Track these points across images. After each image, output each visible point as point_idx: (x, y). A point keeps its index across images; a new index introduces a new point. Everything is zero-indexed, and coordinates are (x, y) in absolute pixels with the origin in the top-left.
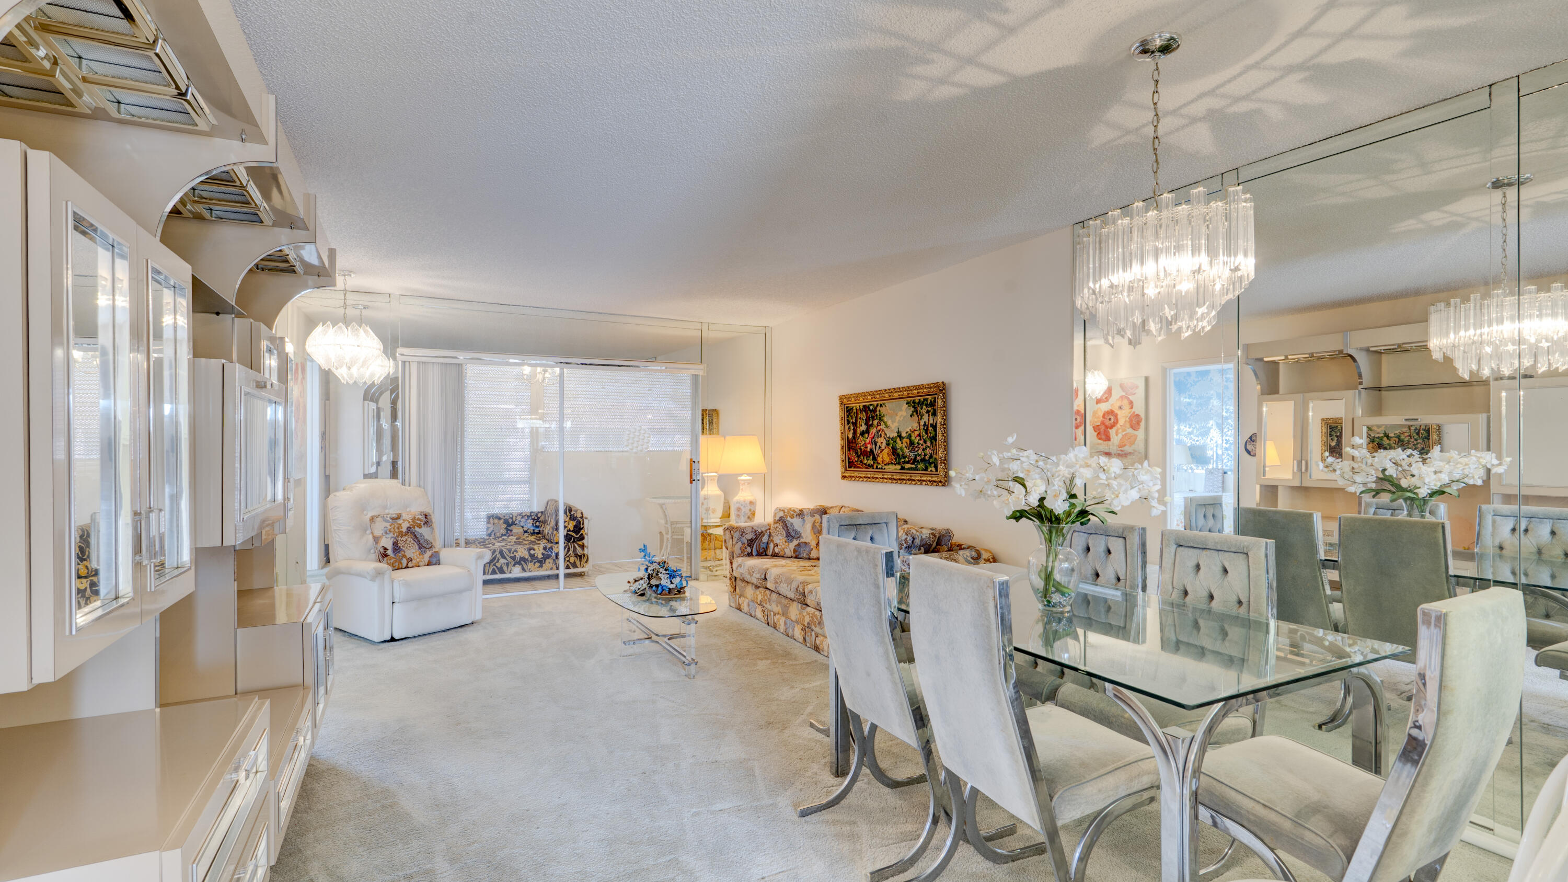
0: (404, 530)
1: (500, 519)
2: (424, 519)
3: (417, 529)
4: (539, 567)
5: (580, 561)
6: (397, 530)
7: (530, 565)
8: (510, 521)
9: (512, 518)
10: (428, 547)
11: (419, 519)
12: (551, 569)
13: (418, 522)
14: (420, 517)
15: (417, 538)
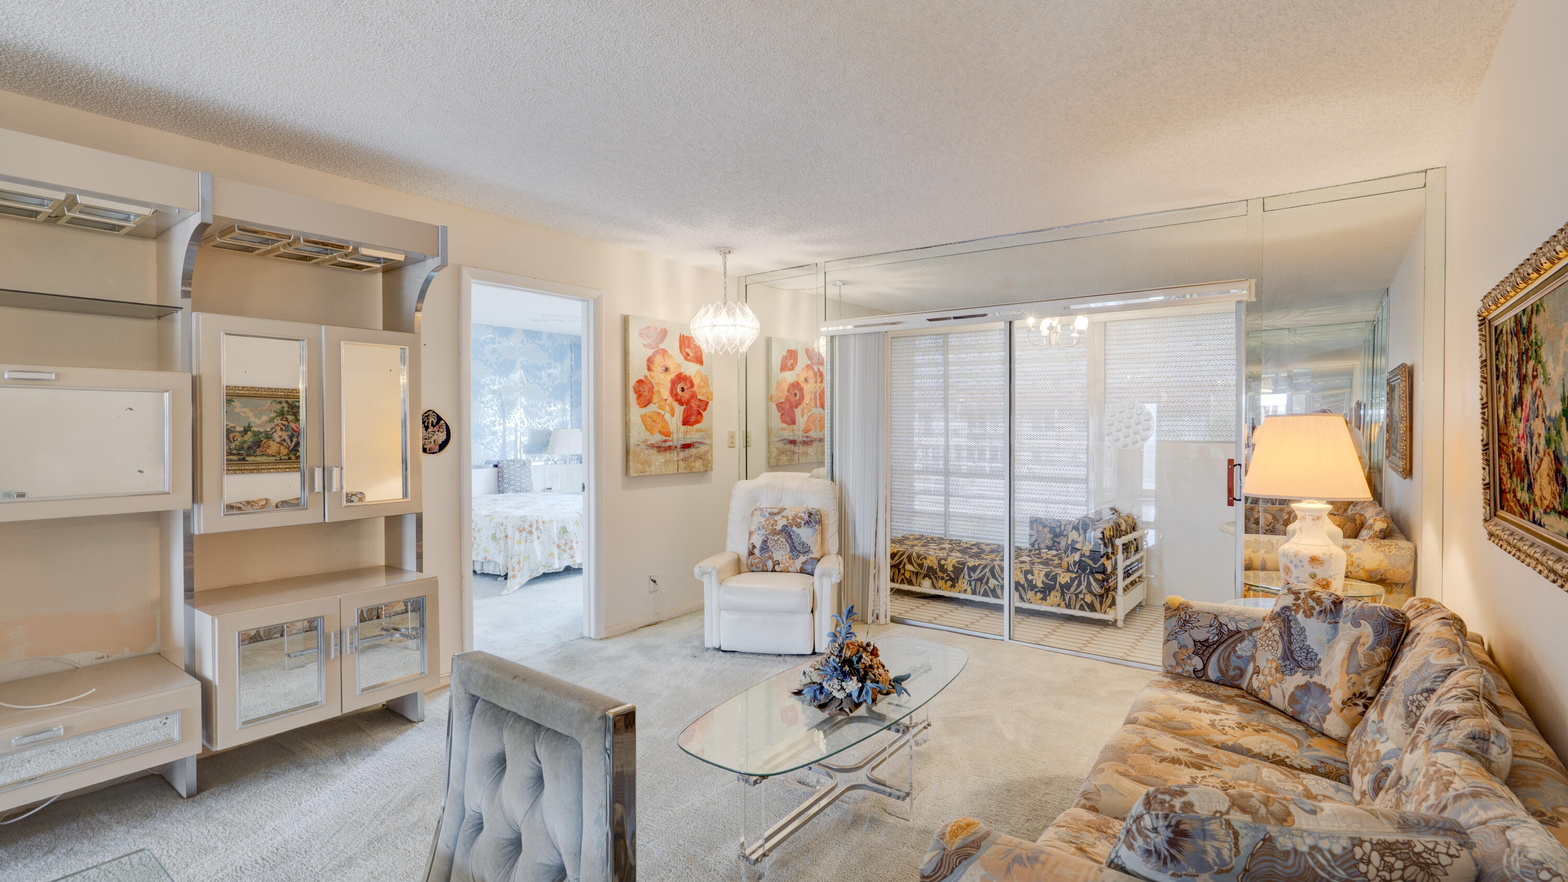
0: (779, 528)
1: (1045, 526)
2: (806, 518)
3: (794, 528)
4: (1041, 599)
5: (1101, 603)
6: (770, 527)
7: (1030, 594)
8: (1058, 530)
9: (1060, 527)
10: (803, 551)
11: (801, 518)
12: (1059, 605)
13: (799, 521)
14: (803, 515)
15: (791, 539)
